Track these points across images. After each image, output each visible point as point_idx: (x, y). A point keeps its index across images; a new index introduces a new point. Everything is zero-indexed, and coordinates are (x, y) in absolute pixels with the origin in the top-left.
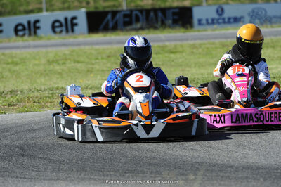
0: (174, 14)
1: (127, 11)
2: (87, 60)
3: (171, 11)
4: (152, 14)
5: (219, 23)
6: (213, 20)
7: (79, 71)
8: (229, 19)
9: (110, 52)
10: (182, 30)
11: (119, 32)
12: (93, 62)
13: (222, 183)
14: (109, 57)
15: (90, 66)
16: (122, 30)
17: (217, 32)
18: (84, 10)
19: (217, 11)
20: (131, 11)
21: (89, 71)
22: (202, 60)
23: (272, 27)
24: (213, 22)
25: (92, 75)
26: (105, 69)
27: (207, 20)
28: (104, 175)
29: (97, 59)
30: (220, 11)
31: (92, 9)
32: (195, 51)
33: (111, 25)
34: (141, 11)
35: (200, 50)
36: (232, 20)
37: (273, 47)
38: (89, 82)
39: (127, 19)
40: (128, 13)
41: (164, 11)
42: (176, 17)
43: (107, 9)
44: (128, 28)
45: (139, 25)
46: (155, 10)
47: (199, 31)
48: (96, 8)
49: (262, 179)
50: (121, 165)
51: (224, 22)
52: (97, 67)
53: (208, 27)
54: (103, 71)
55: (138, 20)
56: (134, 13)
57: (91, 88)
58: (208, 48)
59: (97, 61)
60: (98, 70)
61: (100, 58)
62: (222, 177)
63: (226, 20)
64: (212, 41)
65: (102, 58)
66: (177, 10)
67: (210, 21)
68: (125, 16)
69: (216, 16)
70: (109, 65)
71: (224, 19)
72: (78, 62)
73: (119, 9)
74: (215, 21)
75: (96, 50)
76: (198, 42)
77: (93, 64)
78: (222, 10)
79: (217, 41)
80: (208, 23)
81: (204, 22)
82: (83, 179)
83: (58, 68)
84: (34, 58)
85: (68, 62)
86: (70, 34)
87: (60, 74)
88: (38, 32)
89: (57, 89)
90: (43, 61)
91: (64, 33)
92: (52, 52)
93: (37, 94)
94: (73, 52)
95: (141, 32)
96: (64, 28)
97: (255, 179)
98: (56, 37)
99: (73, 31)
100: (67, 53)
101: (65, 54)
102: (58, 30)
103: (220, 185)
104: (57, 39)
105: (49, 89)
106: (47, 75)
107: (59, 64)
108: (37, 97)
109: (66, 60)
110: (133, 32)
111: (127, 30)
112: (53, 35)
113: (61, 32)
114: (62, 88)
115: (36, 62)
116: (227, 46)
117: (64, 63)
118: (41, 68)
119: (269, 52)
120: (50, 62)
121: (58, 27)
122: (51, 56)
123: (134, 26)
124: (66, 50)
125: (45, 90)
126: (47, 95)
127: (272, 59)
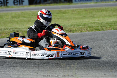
2: (28, 16)
5: (83, 1)
7: (25, 21)
10: (68, 4)
11: (41, 5)
12: (31, 17)
13: (85, 68)
15: (29, 19)
16: (43, 4)
21: (29, 21)
22: (76, 16)
23: (106, 2)
25: (30, 23)
28: (36, 65)
29: (32, 16)
32: (73, 12)
33: (38, 1)
35: (76, 12)
37: (106, 11)
44: (46, 3)
45: (50, 2)
47: (75, 4)
49: (102, 66)
51: (86, 0)
53: (79, 2)
58: (79, 11)
59: (33, 17)
61: (34, 15)
62: (85, 65)
64: (81, 8)
65: (35, 16)
76: (75, 9)
77: (31, 18)
79: (83, 8)
82: (27, 66)
83: (16, 20)
84: (6, 15)
85: (20, 17)
86: (21, 5)
87: (17, 22)
88: (8, 4)
89: (16, 28)
90: (10, 17)
91: (18, 5)
92: (14, 13)
93: (7, 31)
94: (22, 13)
95: (51, 4)
96: (18, 3)
97: (99, 66)
98: (15, 6)
99: (22, 4)
100: (20, 13)
101: (19, 14)
102: (16, 3)
103: (84, 69)
104: (16, 7)
105: (13, 28)
106: (12, 22)
107: (16, 18)
108: (7, 32)
109: (20, 16)
110: (48, 5)
111: (45, 4)
112: (14, 6)
113: (17, 4)
114: (18, 28)
115: (7, 17)
116: (87, 10)
117: (19, 18)
118: (9, 20)
119: (104, 13)
120: (13, 17)
121: (16, 2)
122: (13, 15)
123: (48, 2)
124: (19, 12)
125: (11, 29)
126: (12, 31)
127: (106, 16)
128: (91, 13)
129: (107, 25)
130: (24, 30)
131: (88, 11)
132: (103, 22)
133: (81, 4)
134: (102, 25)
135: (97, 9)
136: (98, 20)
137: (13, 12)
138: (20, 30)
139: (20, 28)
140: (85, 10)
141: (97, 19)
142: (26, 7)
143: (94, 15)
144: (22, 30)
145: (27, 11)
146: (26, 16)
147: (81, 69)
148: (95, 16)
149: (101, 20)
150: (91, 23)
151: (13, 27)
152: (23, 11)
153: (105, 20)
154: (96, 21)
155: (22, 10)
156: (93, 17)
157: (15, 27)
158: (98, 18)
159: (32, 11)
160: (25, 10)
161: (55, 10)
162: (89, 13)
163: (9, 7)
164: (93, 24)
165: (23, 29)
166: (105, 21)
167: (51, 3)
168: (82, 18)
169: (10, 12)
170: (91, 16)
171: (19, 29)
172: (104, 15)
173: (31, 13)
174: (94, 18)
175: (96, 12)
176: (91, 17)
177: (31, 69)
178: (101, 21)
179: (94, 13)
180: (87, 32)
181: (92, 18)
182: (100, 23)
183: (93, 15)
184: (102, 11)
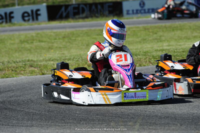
0: (109, 6)
1: (75, 4)
2: (48, 40)
3: (107, 4)
4: (94, 7)
5: (141, 13)
6: (137, 10)
7: (43, 48)
8: (149, 10)
9: (65, 35)
11: (70, 20)
12: (53, 41)
13: (151, 127)
14: (64, 37)
17: (140, 19)
18: (45, 4)
19: (140, 4)
20: (79, 5)
21: (50, 48)
24: (137, 12)
25: (52, 51)
26: (61, 46)
27: (133, 11)
28: (65, 123)
29: (55, 39)
30: (142, 4)
31: (50, 4)
33: (64, 14)
34: (86, 5)
36: (150, 11)
37: (181, 30)
38: (51, 56)
39: (76, 11)
40: (77, 6)
41: (102, 4)
42: (111, 9)
43: (62, 4)
44: (77, 17)
45: (84, 15)
46: (96, 4)
47: (127, 19)
48: (54, 3)
49: (179, 125)
50: (76, 115)
51: (145, 12)
52: (55, 45)
53: (133, 16)
54: (60, 48)
55: (83, 11)
56: (81, 6)
57: (52, 60)
58: (134, 31)
59: (56, 41)
60: (57, 47)
61: (57, 38)
62: (150, 123)
63: (147, 11)
64: (138, 26)
65: (59, 39)
66: (111, 4)
67: (135, 12)
68: (74, 8)
69: (139, 8)
70: (64, 43)
71: (145, 10)
72: (42, 42)
73: (70, 3)
74: (139, 12)
75: (54, 33)
77: (53, 43)
78: (144, 4)
79: (141, 26)
80: (133, 13)
81: (131, 12)
82: (51, 126)
83: (28, 46)
84: (10, 39)
85: (35, 42)
86: (35, 21)
87: (30, 50)
88: (13, 20)
89: (28, 61)
90: (17, 41)
91: (31, 20)
92: (23, 35)
93: (14, 65)
94: (38, 34)
95: (86, 20)
96: (31, 18)
97: (174, 124)
98: (26, 23)
99: (37, 19)
100: (34, 35)
101: (32, 36)
102: (26, 18)
103: (149, 129)
104: (26, 25)
105: (23, 61)
106: (20, 51)
107: (28, 43)
108: (14, 67)
109: (34, 40)
110: (81, 20)
111: (76, 19)
112: (23, 23)
113: (29, 20)
114: (32, 60)
115: (12, 42)
116: (148, 29)
117: (32, 43)
118: (16, 46)
119: (178, 33)
120: (22, 42)
121: (26, 16)
122: (23, 37)
123: (81, 16)
124: (33, 33)
125: (20, 62)
126: (21, 65)
127: (180, 38)
128: (156, 33)
129: (184, 53)
130: (42, 63)
131: (151, 31)
132: (176, 49)
133: (138, 18)
134: (176, 54)
135: (165, 27)
136: (169, 46)
137: (22, 33)
138: (35, 64)
139: (35, 59)
140: (145, 29)
141: (165, 44)
142: (43, 25)
143: (161, 36)
144: (40, 63)
145: (45, 31)
146: (44, 39)
147: (144, 128)
148: (163, 38)
149: (173, 45)
150: (156, 51)
151: (24, 59)
152: (40, 32)
153: (180, 45)
154: (165, 48)
155: (37, 29)
156: (159, 40)
157: (27, 59)
158: (168, 41)
159: (55, 31)
160: (42, 29)
161: (93, 29)
162: (151, 34)
163: (14, 24)
164: (161, 52)
165: (41, 61)
166: (180, 47)
167: (87, 17)
168: (140, 42)
169: (17, 33)
170: (156, 39)
171: (34, 61)
172: (179, 37)
173: (52, 34)
174: (161, 41)
175: (163, 31)
176: (156, 41)
177: (57, 131)
178: (174, 47)
179: (161, 34)
180: (150, 67)
181: (158, 42)
182: (172, 50)
183: (159, 38)
184: (173, 30)
